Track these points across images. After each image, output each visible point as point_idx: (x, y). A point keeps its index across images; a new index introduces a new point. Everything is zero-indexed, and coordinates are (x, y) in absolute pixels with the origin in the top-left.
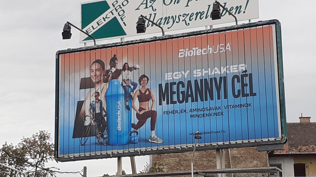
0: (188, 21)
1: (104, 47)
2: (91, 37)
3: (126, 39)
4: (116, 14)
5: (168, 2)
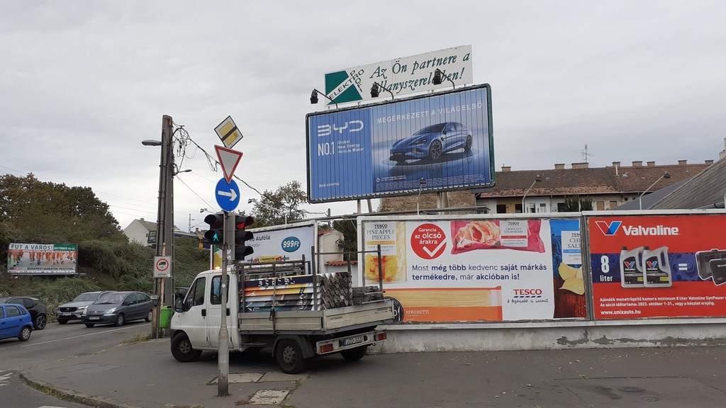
0: (413, 87)
1: (344, 110)
2: (334, 102)
3: (363, 103)
4: (353, 82)
5: (396, 70)
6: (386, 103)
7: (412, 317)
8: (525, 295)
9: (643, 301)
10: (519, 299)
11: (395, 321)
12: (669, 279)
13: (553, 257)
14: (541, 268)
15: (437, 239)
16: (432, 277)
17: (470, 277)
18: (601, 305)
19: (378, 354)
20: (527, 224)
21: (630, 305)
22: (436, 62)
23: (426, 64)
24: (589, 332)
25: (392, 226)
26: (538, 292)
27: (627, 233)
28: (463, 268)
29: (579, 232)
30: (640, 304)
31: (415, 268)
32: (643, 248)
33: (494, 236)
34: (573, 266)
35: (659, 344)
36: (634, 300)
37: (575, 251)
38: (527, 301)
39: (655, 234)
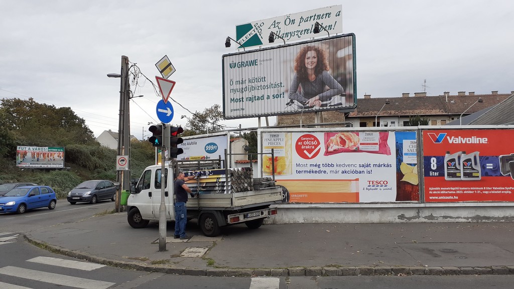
0: (299, 35)
1: (250, 52)
3: (263, 47)
4: (256, 32)
5: (287, 23)
6: (280, 47)
7: (297, 199)
8: (375, 185)
9: (460, 190)
10: (371, 187)
11: (283, 201)
12: (479, 174)
13: (397, 158)
14: (388, 166)
15: (314, 145)
16: (310, 172)
17: (337, 172)
18: (430, 192)
19: (271, 224)
20: (379, 134)
21: (450, 192)
22: (316, 17)
23: (309, 19)
24: (420, 211)
25: (282, 136)
26: (385, 183)
27: (450, 142)
28: (332, 165)
29: (416, 141)
30: (458, 192)
31: (298, 165)
32: (461, 152)
33: (355, 143)
34: (411, 164)
35: (470, 220)
36: (453, 189)
37: (413, 154)
38: (377, 189)
39: (470, 142)
